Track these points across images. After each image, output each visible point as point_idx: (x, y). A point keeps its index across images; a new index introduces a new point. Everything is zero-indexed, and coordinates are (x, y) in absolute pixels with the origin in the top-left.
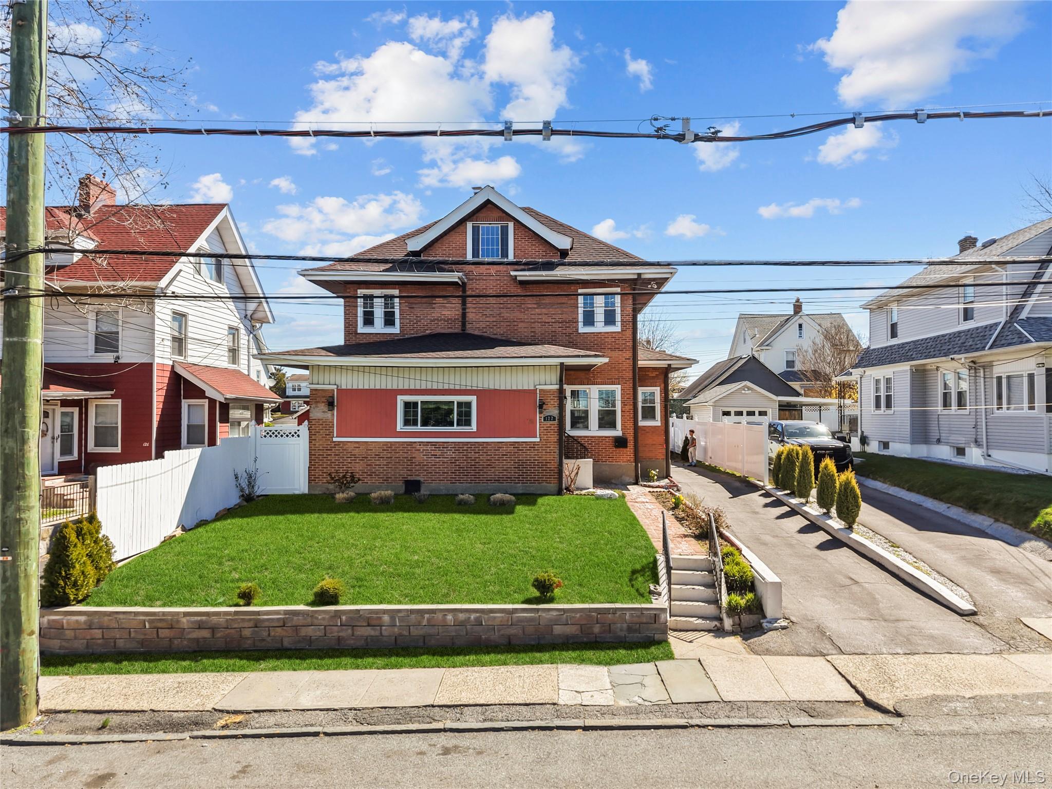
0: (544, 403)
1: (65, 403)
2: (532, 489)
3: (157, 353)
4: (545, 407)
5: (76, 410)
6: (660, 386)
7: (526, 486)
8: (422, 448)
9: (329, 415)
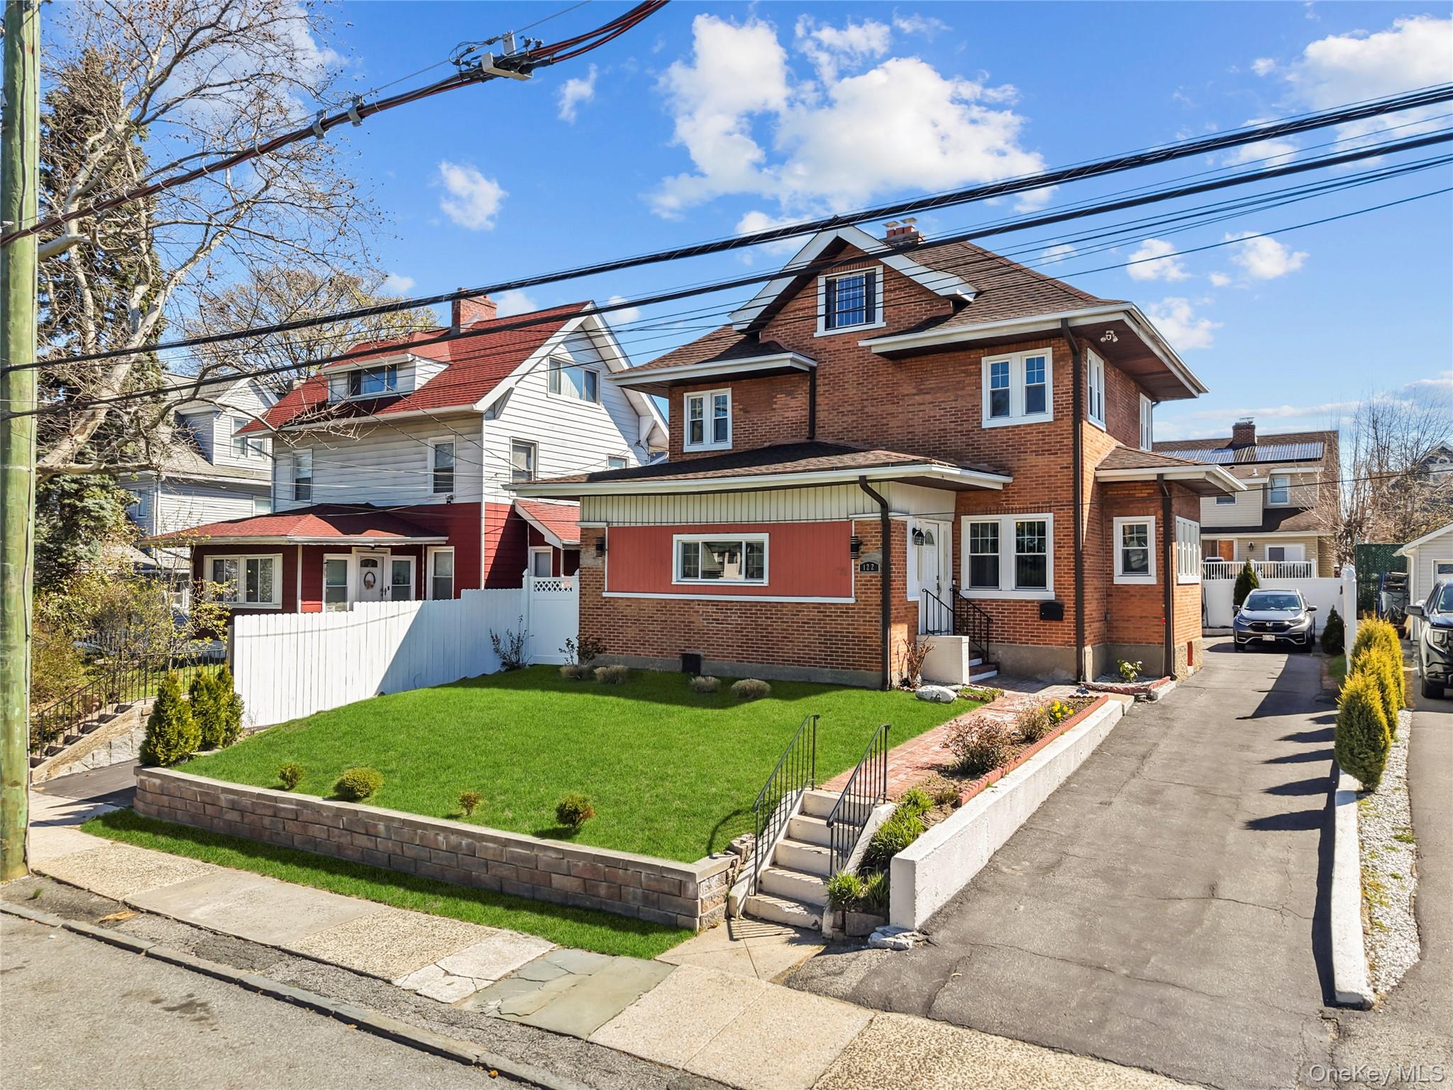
0: (861, 543)
1: (396, 550)
2: (845, 677)
3: (485, 490)
4: (863, 548)
5: (413, 560)
6: (1155, 514)
7: (837, 673)
8: (701, 609)
9: (599, 561)
